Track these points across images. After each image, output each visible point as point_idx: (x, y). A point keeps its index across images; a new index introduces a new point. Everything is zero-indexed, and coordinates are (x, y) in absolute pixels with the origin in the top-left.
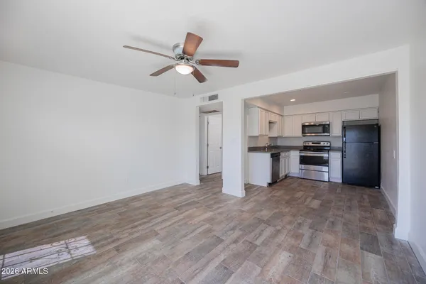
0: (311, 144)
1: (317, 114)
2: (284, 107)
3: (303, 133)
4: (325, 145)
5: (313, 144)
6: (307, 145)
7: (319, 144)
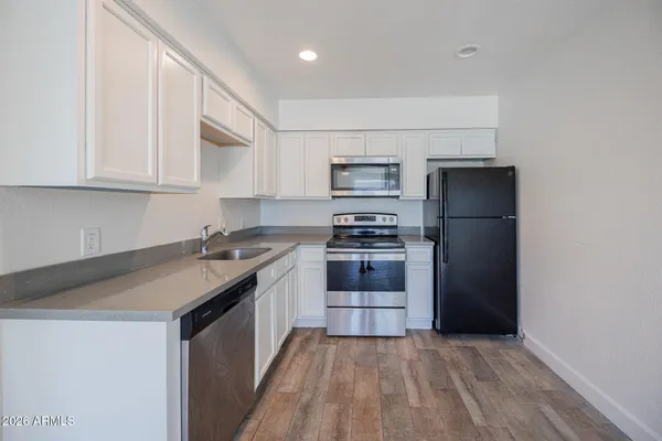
0: (351, 221)
1: (369, 134)
2: (281, 102)
3: (333, 189)
4: (388, 223)
5: (357, 219)
6: (343, 223)
7: (373, 219)
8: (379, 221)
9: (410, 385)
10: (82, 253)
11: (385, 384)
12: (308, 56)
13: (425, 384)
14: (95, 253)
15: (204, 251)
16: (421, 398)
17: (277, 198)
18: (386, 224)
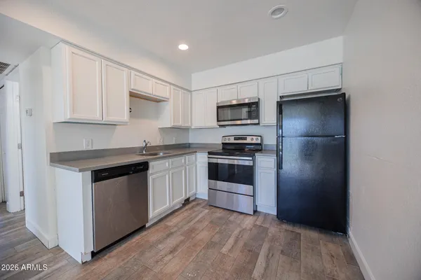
0: (232, 141)
1: (240, 85)
2: (193, 75)
3: (218, 121)
4: (254, 142)
5: (235, 139)
6: (227, 142)
7: (245, 139)
8: (249, 140)
9: (231, 241)
10: (84, 148)
11: (217, 236)
12: (183, 47)
13: (241, 244)
14: (90, 148)
15: (144, 152)
16: (230, 251)
17: (193, 127)
18: (253, 142)
